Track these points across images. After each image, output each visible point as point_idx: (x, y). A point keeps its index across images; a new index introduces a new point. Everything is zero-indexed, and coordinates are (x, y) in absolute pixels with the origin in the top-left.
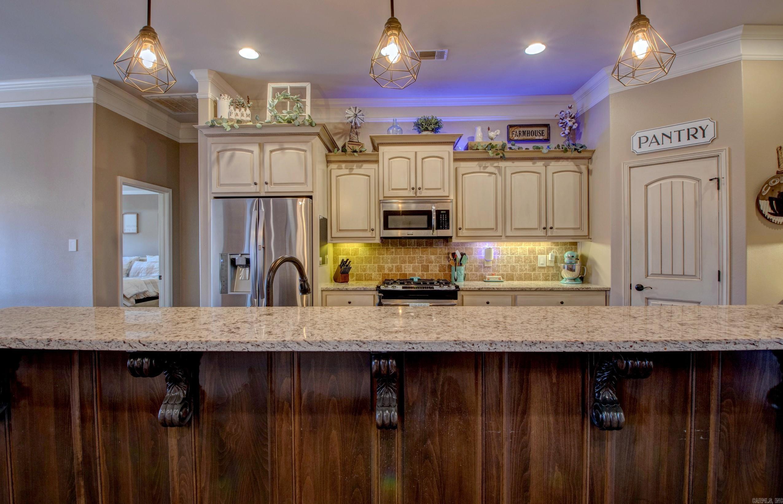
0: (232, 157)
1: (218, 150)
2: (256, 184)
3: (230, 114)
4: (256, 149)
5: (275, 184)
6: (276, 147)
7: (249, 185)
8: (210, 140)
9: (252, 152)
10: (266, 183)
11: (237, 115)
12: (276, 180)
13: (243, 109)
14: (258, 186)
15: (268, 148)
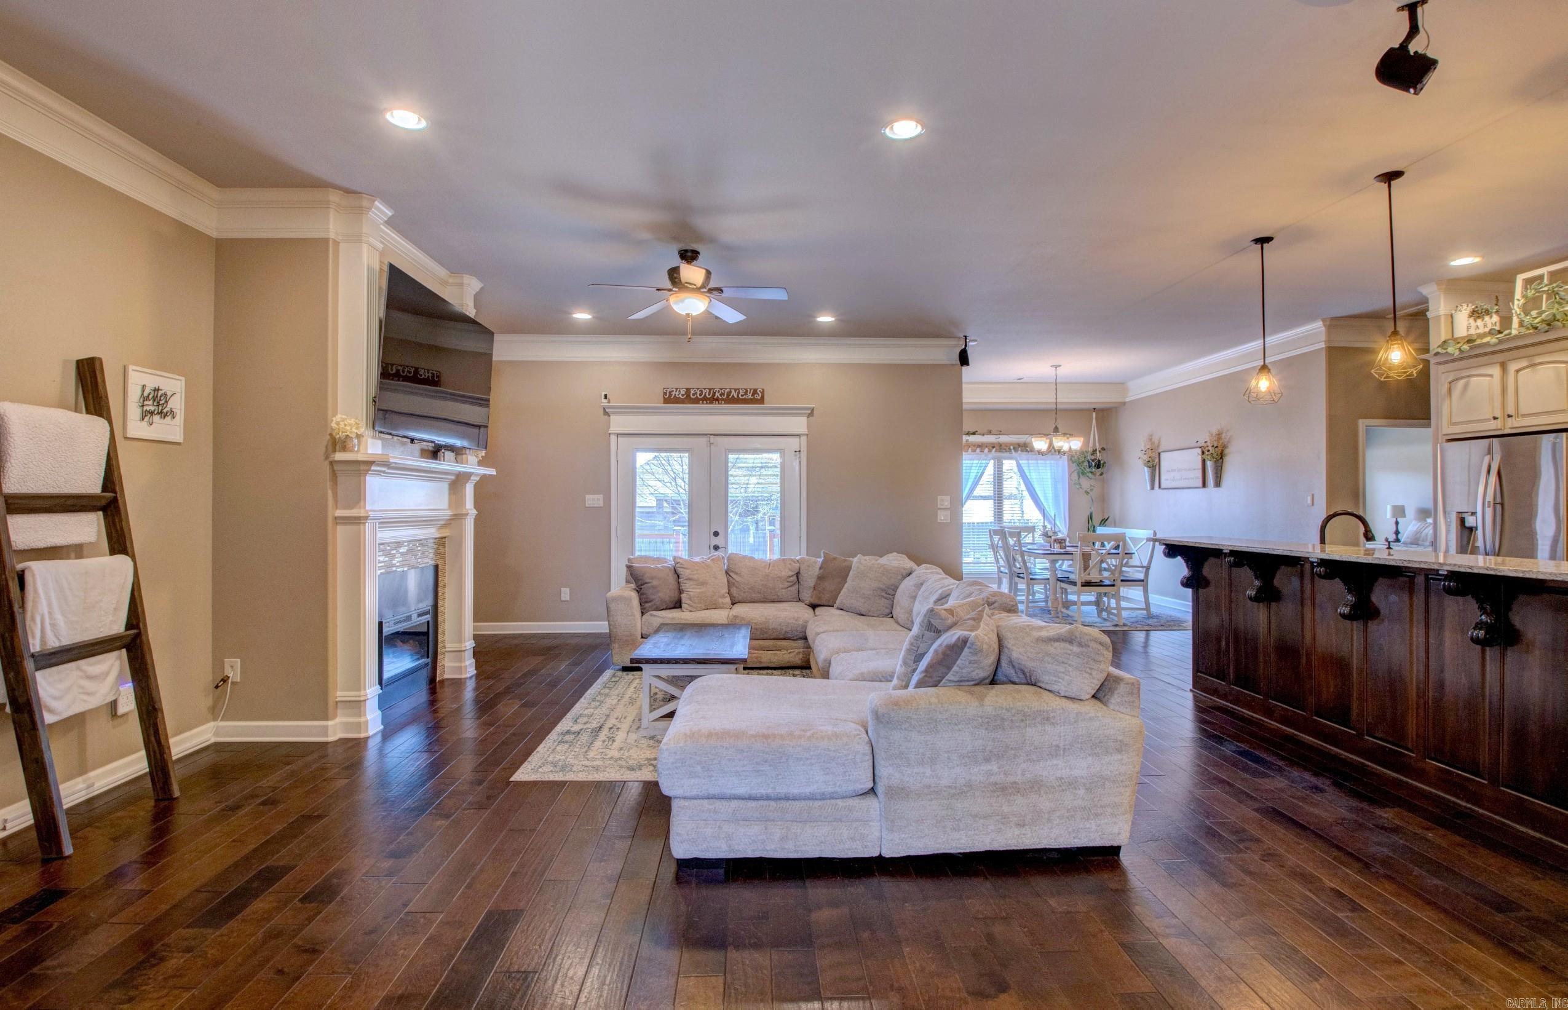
0: (1466, 386)
1: (1450, 380)
2: (1495, 418)
3: (1468, 328)
4: (1496, 371)
5: (1524, 416)
6: (1524, 363)
7: (1487, 420)
8: (1442, 368)
9: (1491, 376)
10: (1509, 416)
11: (1477, 327)
12: (1523, 410)
13: (1487, 318)
14: (1499, 420)
15: (1513, 367)
